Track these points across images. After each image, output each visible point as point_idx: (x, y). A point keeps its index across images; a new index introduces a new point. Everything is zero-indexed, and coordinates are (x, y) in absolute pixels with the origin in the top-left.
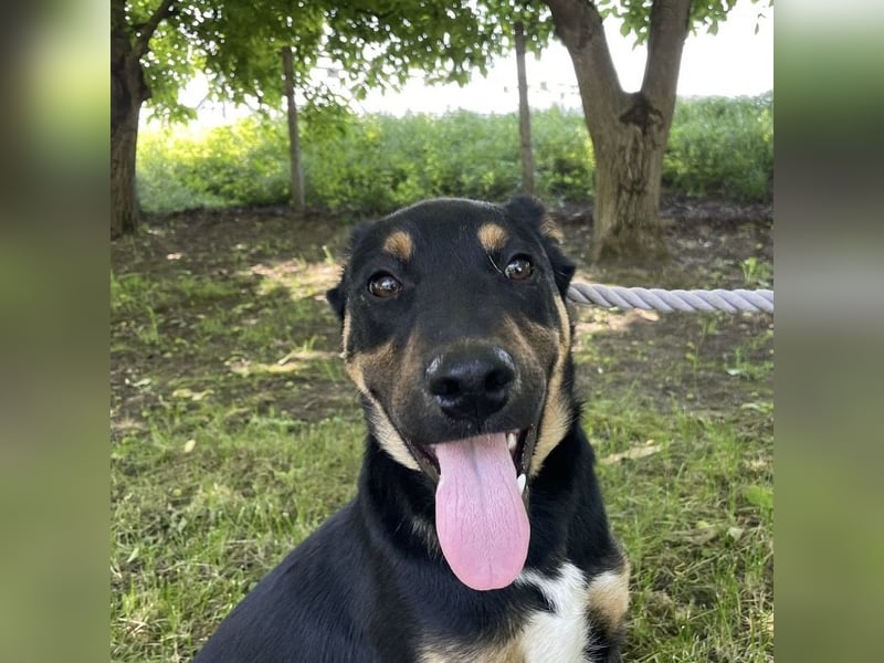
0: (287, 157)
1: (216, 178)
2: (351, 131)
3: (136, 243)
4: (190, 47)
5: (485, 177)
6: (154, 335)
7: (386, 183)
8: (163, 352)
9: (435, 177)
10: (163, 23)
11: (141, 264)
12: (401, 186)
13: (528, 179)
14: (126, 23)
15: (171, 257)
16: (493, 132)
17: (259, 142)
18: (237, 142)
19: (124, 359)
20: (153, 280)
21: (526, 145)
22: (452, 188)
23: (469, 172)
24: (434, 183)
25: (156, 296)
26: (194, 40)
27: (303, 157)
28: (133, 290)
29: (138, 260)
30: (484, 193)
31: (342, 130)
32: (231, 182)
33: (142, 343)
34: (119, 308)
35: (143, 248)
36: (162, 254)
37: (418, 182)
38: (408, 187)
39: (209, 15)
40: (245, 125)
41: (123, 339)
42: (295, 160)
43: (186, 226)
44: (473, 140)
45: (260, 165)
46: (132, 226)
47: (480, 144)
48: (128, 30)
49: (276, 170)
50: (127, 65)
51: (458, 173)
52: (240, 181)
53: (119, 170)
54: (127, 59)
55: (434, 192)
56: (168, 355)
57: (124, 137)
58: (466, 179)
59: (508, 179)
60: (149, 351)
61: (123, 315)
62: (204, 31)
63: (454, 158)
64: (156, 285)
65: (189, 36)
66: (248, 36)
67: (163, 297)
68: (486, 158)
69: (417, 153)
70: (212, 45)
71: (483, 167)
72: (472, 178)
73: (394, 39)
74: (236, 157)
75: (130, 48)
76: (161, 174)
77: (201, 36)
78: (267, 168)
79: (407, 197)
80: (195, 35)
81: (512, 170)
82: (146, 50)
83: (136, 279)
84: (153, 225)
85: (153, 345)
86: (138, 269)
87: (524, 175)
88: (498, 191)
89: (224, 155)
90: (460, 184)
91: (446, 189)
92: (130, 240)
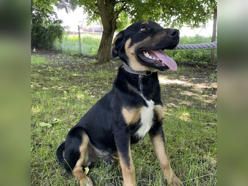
3: (109, 64)
4: (128, 17)
5: (199, 54)
6: (107, 84)
7: (171, 54)
8: (108, 87)
9: (185, 53)
10: (123, 11)
11: (109, 69)
12: (175, 55)
14: (114, 11)
15: (116, 68)
19: (100, 88)
20: (110, 73)
24: (184, 55)
25: (110, 76)
26: (130, 15)
28: (105, 74)
29: (109, 68)
30: (198, 58)
33: (104, 85)
34: (102, 77)
35: (110, 66)
36: (114, 67)
37: (180, 54)
38: (177, 56)
39: (133, 9)
41: (101, 84)
43: (121, 62)
46: (109, 60)
48: (114, 12)
50: (113, 21)
51: (192, 53)
53: (108, 47)
54: (113, 20)
55: (184, 57)
56: (109, 88)
57: (110, 39)
58: (194, 55)
59: (207, 55)
60: (105, 87)
61: (102, 79)
62: (132, 13)
64: (110, 74)
65: (128, 14)
66: (142, 14)
67: (111, 76)
70: (133, 17)
72: (196, 54)
73: (180, 15)
75: (114, 17)
77: (131, 14)
79: (176, 58)
80: (130, 14)
82: (117, 18)
83: (107, 72)
84: (113, 61)
85: (107, 85)
86: (108, 70)
87: (211, 54)
88: (203, 58)
91: (188, 57)
92: (108, 63)
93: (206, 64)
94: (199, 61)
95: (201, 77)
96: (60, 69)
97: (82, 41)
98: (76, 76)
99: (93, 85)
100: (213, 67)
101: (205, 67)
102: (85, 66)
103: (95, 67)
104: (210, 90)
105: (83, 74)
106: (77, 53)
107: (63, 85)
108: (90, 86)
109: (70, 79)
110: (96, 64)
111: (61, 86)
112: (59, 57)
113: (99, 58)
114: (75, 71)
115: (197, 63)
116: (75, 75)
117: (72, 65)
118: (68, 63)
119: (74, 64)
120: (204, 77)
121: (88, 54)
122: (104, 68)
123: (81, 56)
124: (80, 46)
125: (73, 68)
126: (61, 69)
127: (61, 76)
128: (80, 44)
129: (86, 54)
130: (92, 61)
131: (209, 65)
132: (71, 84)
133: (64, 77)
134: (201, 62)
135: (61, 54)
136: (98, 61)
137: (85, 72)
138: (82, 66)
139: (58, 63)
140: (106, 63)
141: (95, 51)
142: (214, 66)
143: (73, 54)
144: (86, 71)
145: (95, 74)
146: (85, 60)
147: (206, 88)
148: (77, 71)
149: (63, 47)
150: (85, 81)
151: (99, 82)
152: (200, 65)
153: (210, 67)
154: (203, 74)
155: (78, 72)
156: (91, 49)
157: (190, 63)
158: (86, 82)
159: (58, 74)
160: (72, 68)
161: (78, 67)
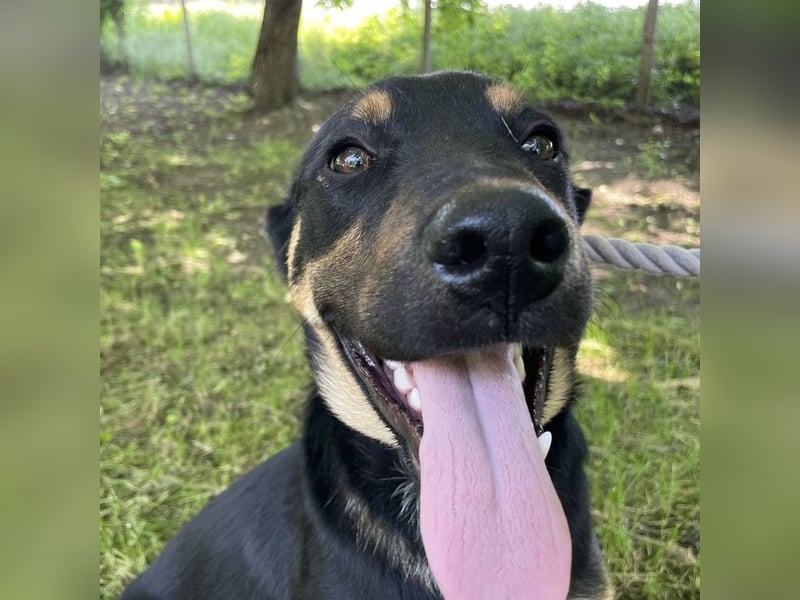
0: (419, 45)
1: (361, 62)
2: (479, 21)
3: (291, 115)
5: (600, 72)
7: (503, 73)
9: (550, 70)
11: (292, 133)
12: (517, 77)
13: (645, 76)
15: (314, 129)
16: (617, 26)
17: (400, 30)
18: (381, 29)
21: (648, 40)
22: (566, 82)
23: (586, 66)
24: (548, 76)
27: (433, 46)
28: (281, 155)
29: (291, 130)
30: (596, 87)
31: (471, 20)
32: (372, 66)
34: (269, 169)
35: (296, 120)
36: (309, 125)
37: (533, 75)
38: (523, 78)
40: (391, 14)
42: (425, 48)
43: (331, 103)
44: (595, 34)
45: (397, 52)
46: (290, 99)
47: (602, 38)
49: (409, 57)
51: (574, 67)
52: (379, 65)
55: (548, 86)
58: (581, 74)
59: (624, 76)
63: (573, 51)
68: (603, 53)
69: (539, 45)
71: (600, 63)
72: (587, 72)
74: (378, 44)
76: (318, 56)
78: (402, 55)
81: (629, 67)
83: (286, 146)
84: (308, 99)
86: (290, 136)
87: (642, 72)
88: (612, 87)
89: (371, 41)
90: (574, 78)
91: (559, 83)
92: (287, 112)
93: (619, 108)
94: (596, 97)
95: (608, 159)
96: (121, 137)
97: (194, 29)
98: (180, 168)
99: (241, 203)
100: (646, 120)
101: (618, 120)
102: (208, 121)
103: (244, 128)
104: (647, 211)
105: (204, 154)
106: (180, 72)
107: (131, 207)
108: (228, 206)
109: (160, 176)
110: (248, 115)
111: (123, 214)
112: (119, 89)
113: (256, 92)
114: (174, 144)
115: (591, 105)
116: (176, 160)
117: (164, 120)
118: (150, 112)
119: (173, 118)
120: (618, 159)
121: (219, 74)
122: (275, 129)
123: (193, 82)
124: (190, 49)
125: (169, 131)
126: (127, 141)
127: (127, 169)
128: (188, 40)
129: (211, 75)
130: (232, 103)
131: (633, 111)
132: (160, 204)
133: (136, 172)
134: (605, 102)
135: (124, 79)
136: (252, 104)
137: (209, 148)
138: (202, 123)
139: (119, 112)
140: (279, 108)
141: (240, 62)
142: (648, 115)
143: (166, 74)
144: (215, 142)
145: (246, 153)
146: (209, 98)
147: (634, 207)
148: (184, 142)
149: (131, 51)
150: (210, 185)
151: (261, 190)
152: (602, 113)
153: (634, 119)
154: (614, 146)
155: (185, 148)
156: (227, 58)
157: (567, 105)
158: (214, 189)
159: (116, 161)
160: (166, 135)
161: (184, 128)
